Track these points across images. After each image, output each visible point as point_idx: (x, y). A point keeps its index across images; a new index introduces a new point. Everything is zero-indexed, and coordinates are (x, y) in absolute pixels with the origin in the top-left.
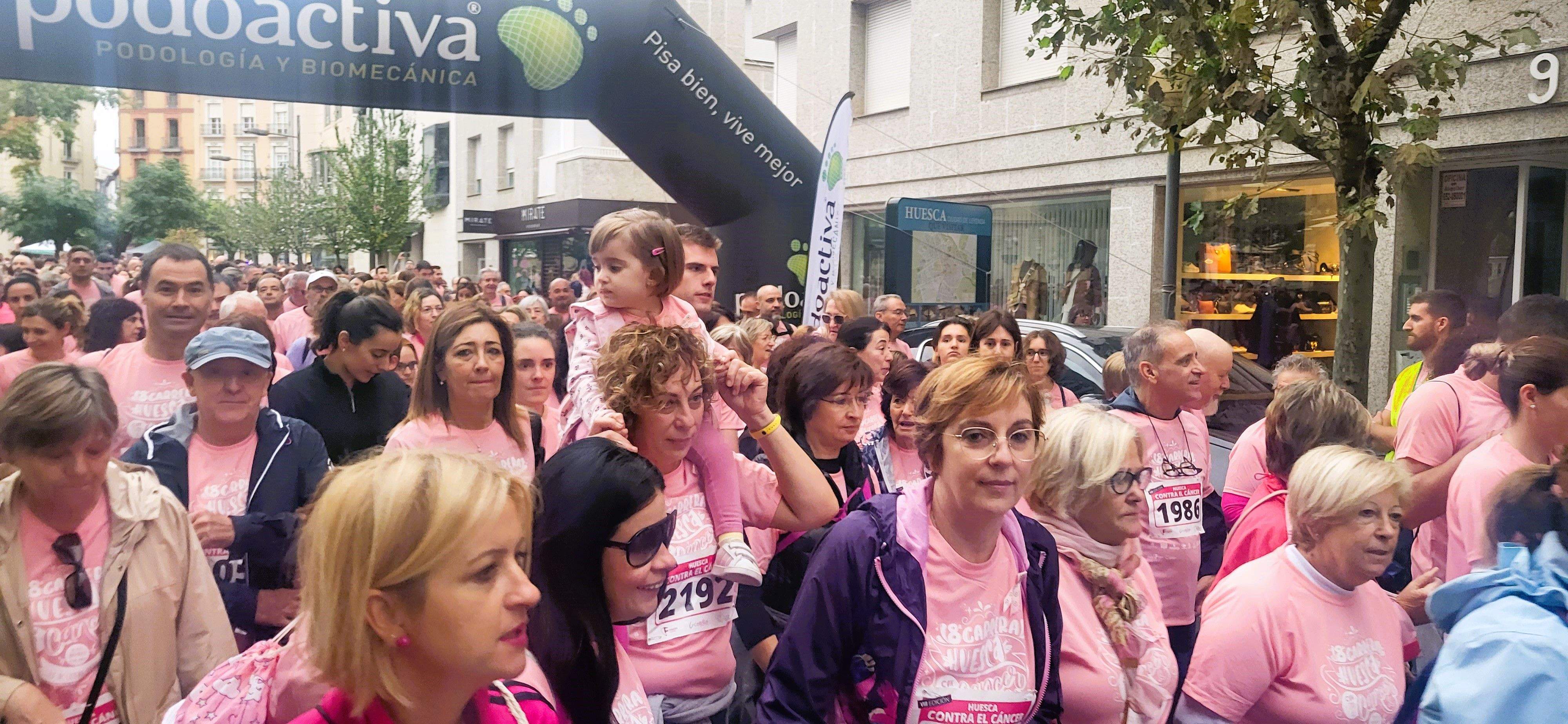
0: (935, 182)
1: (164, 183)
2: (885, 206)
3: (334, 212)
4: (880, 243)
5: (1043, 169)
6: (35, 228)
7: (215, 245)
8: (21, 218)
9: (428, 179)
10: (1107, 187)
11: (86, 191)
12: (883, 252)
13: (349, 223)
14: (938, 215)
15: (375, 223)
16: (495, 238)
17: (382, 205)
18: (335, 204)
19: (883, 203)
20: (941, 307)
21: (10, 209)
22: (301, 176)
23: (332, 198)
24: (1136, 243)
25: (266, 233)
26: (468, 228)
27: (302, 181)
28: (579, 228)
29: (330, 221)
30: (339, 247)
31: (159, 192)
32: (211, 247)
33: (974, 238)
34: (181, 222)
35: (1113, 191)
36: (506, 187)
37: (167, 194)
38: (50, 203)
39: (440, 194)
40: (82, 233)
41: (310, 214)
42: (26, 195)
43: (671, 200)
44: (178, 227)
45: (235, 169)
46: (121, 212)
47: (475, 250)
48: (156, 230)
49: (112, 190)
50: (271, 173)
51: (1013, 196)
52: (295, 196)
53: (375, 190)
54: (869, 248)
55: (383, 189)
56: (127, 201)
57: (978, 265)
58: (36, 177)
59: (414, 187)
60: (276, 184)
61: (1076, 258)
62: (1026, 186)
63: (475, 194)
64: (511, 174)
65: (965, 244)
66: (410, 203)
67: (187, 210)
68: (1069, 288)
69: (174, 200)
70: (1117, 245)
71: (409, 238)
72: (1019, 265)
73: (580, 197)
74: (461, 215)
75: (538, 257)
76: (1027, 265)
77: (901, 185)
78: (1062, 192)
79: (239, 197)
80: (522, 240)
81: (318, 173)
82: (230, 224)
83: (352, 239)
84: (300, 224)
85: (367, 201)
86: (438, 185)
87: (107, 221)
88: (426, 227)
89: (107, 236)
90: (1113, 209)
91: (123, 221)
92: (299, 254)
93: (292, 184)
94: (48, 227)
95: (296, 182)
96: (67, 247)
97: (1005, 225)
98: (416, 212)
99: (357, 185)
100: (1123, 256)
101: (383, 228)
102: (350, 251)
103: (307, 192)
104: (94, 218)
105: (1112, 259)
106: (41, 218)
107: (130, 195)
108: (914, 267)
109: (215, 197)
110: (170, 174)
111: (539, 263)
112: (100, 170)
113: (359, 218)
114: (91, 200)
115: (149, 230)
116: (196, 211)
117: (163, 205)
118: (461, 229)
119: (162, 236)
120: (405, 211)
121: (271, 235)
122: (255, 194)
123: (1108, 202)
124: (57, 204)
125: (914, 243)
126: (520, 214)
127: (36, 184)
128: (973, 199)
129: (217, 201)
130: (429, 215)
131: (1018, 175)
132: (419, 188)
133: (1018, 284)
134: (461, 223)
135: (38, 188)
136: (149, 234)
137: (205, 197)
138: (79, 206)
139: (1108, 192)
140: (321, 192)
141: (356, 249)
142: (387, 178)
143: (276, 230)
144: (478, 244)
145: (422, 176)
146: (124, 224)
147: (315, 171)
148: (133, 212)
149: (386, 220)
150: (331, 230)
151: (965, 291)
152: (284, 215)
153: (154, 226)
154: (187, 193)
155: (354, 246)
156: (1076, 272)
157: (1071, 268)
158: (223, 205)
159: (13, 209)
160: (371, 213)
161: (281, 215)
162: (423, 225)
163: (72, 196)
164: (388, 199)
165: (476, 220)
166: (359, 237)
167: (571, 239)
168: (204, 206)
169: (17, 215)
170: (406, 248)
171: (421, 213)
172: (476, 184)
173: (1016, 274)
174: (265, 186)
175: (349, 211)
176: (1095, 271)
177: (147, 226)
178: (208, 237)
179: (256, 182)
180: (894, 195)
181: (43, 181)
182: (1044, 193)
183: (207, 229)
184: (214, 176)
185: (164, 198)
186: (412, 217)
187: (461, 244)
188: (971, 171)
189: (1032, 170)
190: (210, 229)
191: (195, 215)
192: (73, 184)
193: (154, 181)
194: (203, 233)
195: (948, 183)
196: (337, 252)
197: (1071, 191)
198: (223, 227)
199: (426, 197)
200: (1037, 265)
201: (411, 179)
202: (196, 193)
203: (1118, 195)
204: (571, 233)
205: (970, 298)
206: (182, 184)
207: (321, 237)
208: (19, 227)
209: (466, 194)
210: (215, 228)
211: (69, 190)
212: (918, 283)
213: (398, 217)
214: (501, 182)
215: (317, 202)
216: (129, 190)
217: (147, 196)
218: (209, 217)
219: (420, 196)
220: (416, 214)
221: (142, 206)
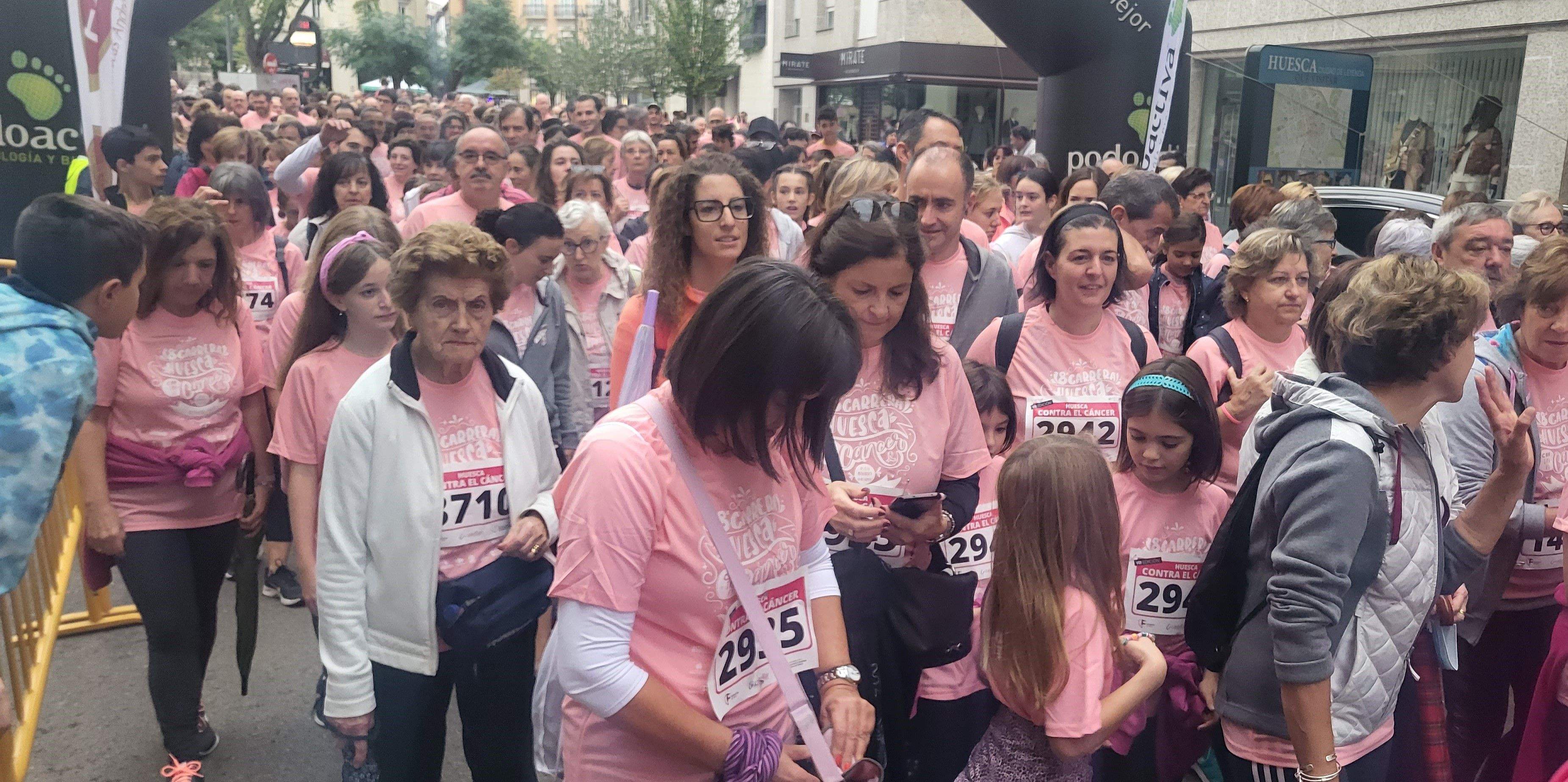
0: (1308, 24)
1: (490, 19)
2: (1245, 54)
3: (653, 55)
4: (1237, 96)
5: (1443, 10)
6: (375, 65)
7: (537, 85)
8: (362, 55)
9: (746, 18)
10: (1523, 32)
11: (420, 28)
12: (1239, 106)
13: (668, 65)
14: (1308, 65)
15: (693, 65)
16: (811, 84)
17: (700, 47)
18: (653, 45)
19: (1244, 49)
20: (1302, 172)
21: (352, 46)
22: (620, 14)
23: (650, 39)
24: (1554, 101)
25: (587, 75)
26: (785, 72)
27: (621, 20)
28: (900, 74)
29: (648, 63)
30: (657, 90)
31: (485, 29)
32: (534, 87)
33: (1350, 92)
34: (507, 60)
35: (1530, 37)
36: (826, 26)
37: (493, 32)
38: (387, 40)
39: (758, 35)
40: (417, 71)
41: (630, 55)
42: (366, 32)
43: (1001, 44)
44: (503, 67)
45: (555, 6)
46: (451, 50)
47: (790, 95)
48: (483, 69)
49: (442, 26)
50: (591, 11)
51: (1403, 42)
52: (615, 36)
53: (693, 30)
54: (1222, 101)
55: (701, 29)
56: (456, 39)
57: (1350, 124)
58: (376, 13)
59: (731, 27)
60: (596, 21)
61: (1473, 117)
62: (1420, 30)
63: (792, 34)
64: (831, 14)
65: (1336, 100)
66: (727, 44)
67: (512, 48)
68: (1462, 153)
69: (500, 38)
70: (1528, 103)
71: (725, 82)
72: (1402, 125)
73: (903, 39)
74: (778, 58)
75: (855, 104)
76: (1410, 126)
77: (1267, 28)
78: (1464, 37)
79: (560, 36)
80: (840, 86)
81: (637, 11)
82: (554, 65)
83: (670, 82)
84: (620, 66)
85: (684, 42)
86: (755, 25)
87: (439, 59)
88: (743, 71)
89: (438, 75)
90: (1527, 59)
91: (453, 59)
92: (618, 97)
93: (612, 23)
94: (386, 64)
95: (615, 20)
96: (404, 85)
97: (1391, 75)
98: (733, 54)
99: (676, 24)
100: (1534, 118)
101: (700, 71)
102: (667, 95)
103: (626, 31)
104: (427, 56)
105: (1519, 121)
106: (379, 54)
107: (460, 32)
108: (1274, 125)
109: (537, 36)
110: (495, 10)
111: (856, 111)
112: (430, 6)
113: (678, 59)
114: (424, 37)
115: (477, 69)
116: (521, 50)
117: (490, 44)
118: (778, 72)
119: (489, 75)
120: (721, 53)
121: (591, 77)
122: (575, 34)
123: (1523, 51)
124: (394, 39)
125: (1276, 99)
126: (839, 57)
127: (374, 20)
128: (1353, 46)
129: (540, 39)
130: (746, 57)
131: (1412, 17)
132: (736, 29)
133: (1400, 147)
134: (778, 66)
135: (376, 24)
136: (477, 73)
137: (528, 35)
138: (414, 43)
139: (1525, 38)
140: (639, 31)
141: (673, 93)
142: (705, 18)
143: (596, 71)
144: (795, 90)
145: (740, 14)
146: (455, 62)
147: (633, 10)
148: (463, 49)
149: (703, 63)
150: (648, 71)
151: (1332, 154)
152: (604, 56)
153: (483, 65)
154: (511, 31)
155: (671, 90)
156: (1472, 135)
157: (1467, 130)
158: (545, 43)
159: (354, 46)
160: (689, 55)
161: (601, 56)
162: (739, 67)
163: (408, 33)
164: (705, 40)
165: (793, 63)
166: (677, 80)
167: (891, 86)
168: (528, 44)
169: (358, 51)
170: (722, 93)
171: (738, 56)
172: (794, 24)
173: (1397, 135)
174: (584, 24)
175: (667, 53)
176: (1498, 134)
177: (475, 65)
178: (531, 76)
179: (575, 21)
180: (1256, 41)
181: (380, 17)
182: (1442, 39)
183: (530, 69)
184: (536, 12)
185: (490, 36)
186: (729, 60)
187: (777, 90)
188: (1354, 12)
189: (1429, 11)
190: (533, 69)
191: (520, 55)
192: (407, 20)
193: (480, 18)
194: (526, 73)
195: (1323, 27)
196: (655, 95)
197: (1477, 36)
198: (546, 66)
199: (744, 38)
200: (1425, 125)
201: (730, 18)
202: (519, 32)
203: (1535, 40)
204: (892, 80)
205: (1338, 162)
206: (507, 21)
207: (638, 80)
208: (361, 63)
209: (782, 35)
210: (537, 68)
211: (403, 26)
212: (1277, 144)
213: (715, 59)
214: (820, 21)
215: (636, 42)
216: (459, 27)
217: (475, 33)
218: (532, 56)
219: (737, 37)
220: (733, 57)
221: (471, 44)
